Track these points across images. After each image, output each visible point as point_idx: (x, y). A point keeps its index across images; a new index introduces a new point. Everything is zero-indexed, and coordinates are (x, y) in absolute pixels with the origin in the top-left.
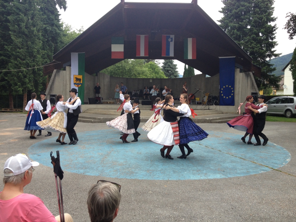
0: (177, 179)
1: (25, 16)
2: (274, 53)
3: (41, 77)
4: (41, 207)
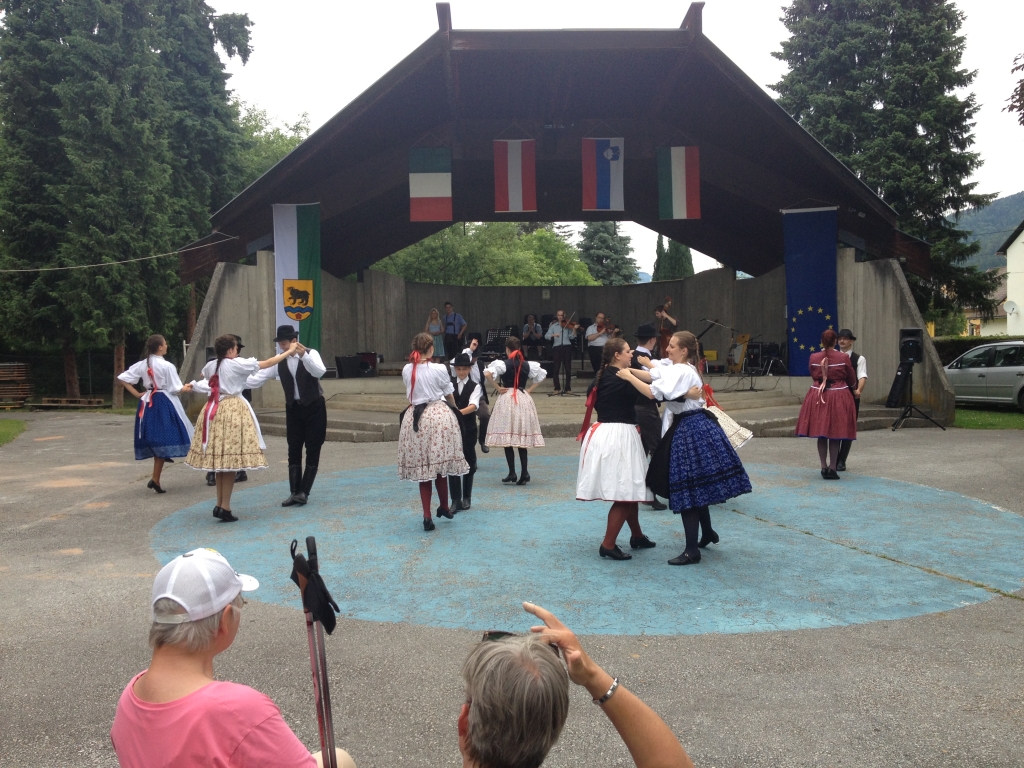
0: (672, 631)
1: (110, 82)
2: (971, 192)
3: (172, 287)
4: (275, 728)
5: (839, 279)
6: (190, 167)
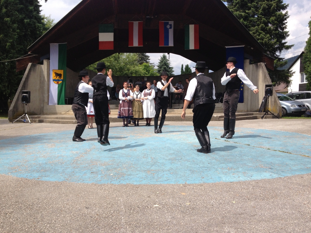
2: (285, 45)
6: (26, 35)
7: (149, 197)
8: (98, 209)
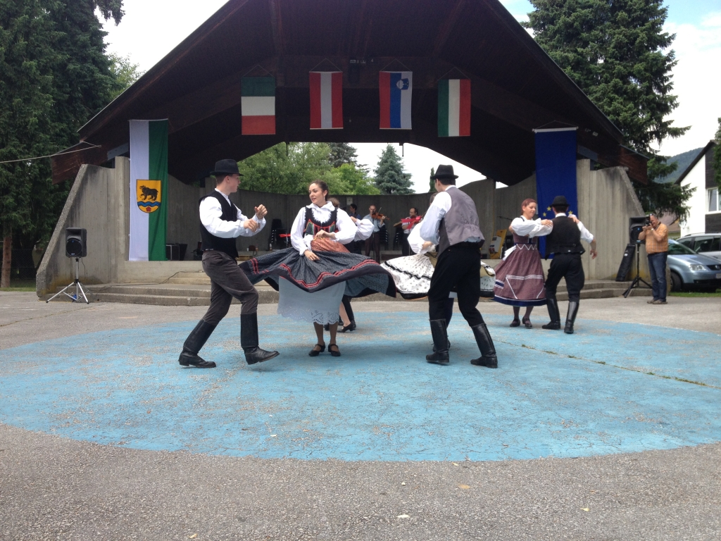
2: (669, 126)
5: (579, 184)
6: (71, 100)
7: (384, 494)
8: (267, 523)
